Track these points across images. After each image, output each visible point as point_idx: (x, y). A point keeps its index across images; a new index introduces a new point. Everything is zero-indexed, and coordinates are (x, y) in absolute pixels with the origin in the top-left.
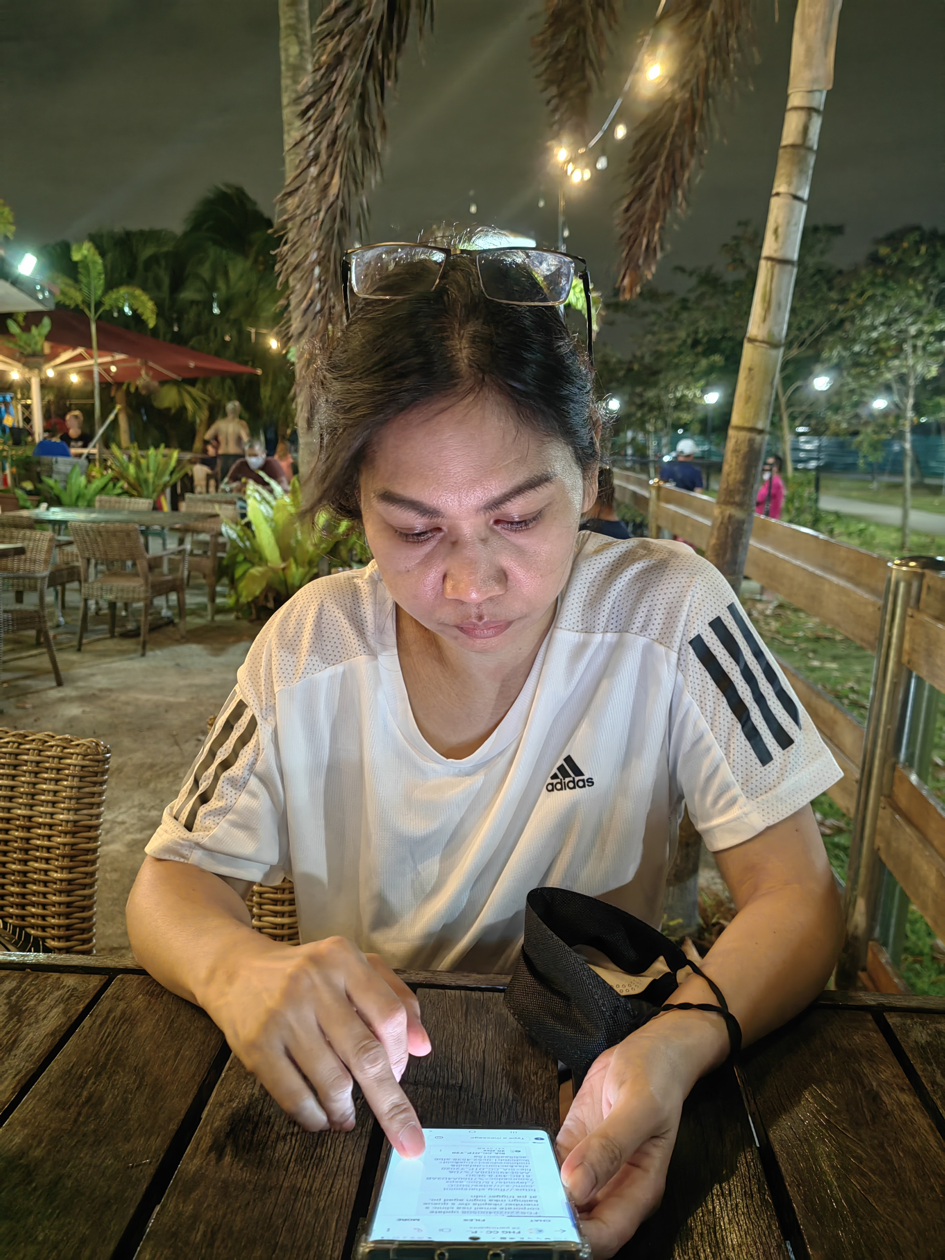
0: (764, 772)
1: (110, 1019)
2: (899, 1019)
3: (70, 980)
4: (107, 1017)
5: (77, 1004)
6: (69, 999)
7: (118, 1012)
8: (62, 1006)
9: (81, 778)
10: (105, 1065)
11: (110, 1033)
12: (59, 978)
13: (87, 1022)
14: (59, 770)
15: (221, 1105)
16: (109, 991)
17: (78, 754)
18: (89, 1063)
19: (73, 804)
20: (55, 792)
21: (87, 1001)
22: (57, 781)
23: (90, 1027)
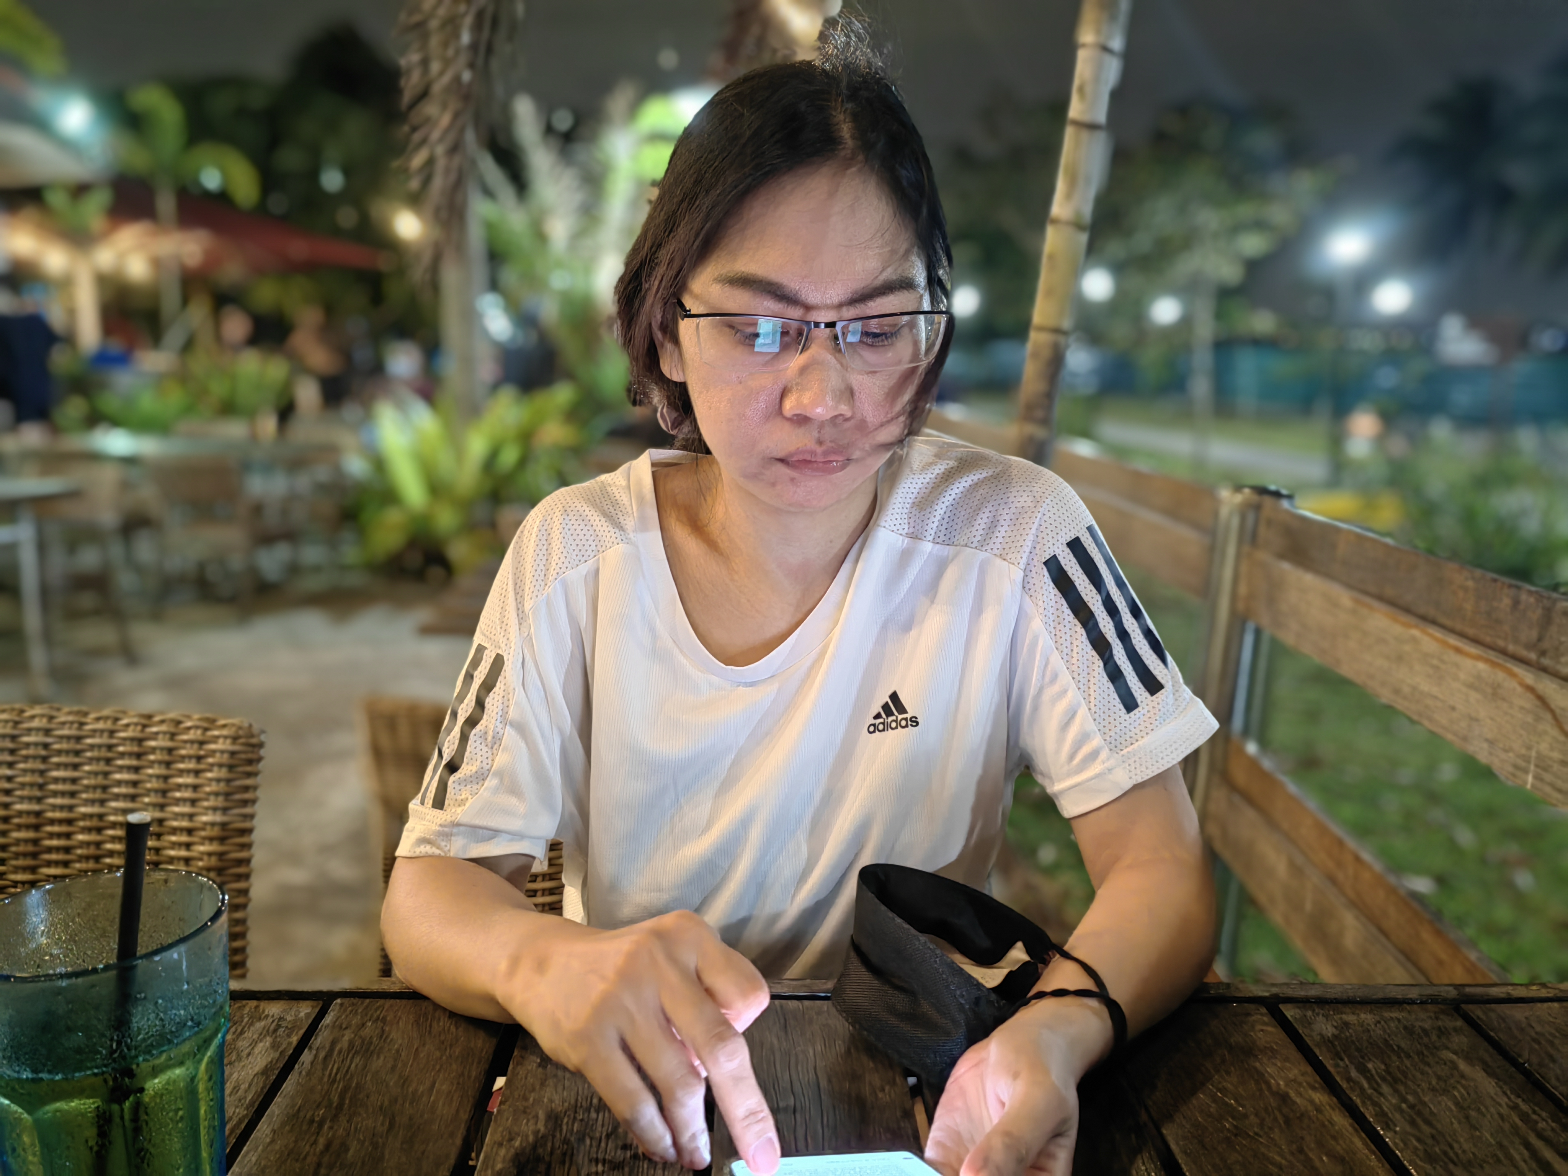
0: (1129, 721)
1: (336, 1053)
2: (1298, 1011)
3: (274, 1009)
4: (331, 1050)
5: (289, 1036)
6: (275, 1031)
7: (344, 1043)
8: (269, 1039)
9: (231, 767)
10: (340, 1106)
11: (338, 1069)
12: (257, 1007)
13: (306, 1057)
14: (199, 759)
15: (500, 1145)
16: (328, 1019)
17: (226, 737)
18: (320, 1104)
19: (220, 802)
20: (195, 788)
21: (302, 1032)
22: (197, 773)
23: (312, 1063)
